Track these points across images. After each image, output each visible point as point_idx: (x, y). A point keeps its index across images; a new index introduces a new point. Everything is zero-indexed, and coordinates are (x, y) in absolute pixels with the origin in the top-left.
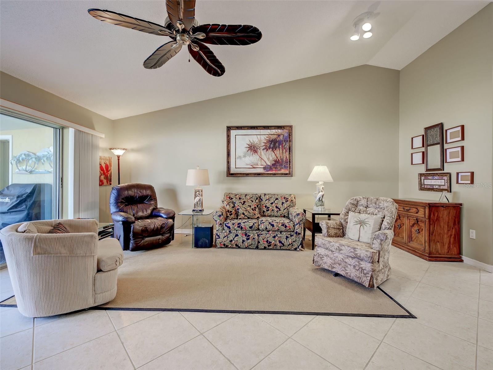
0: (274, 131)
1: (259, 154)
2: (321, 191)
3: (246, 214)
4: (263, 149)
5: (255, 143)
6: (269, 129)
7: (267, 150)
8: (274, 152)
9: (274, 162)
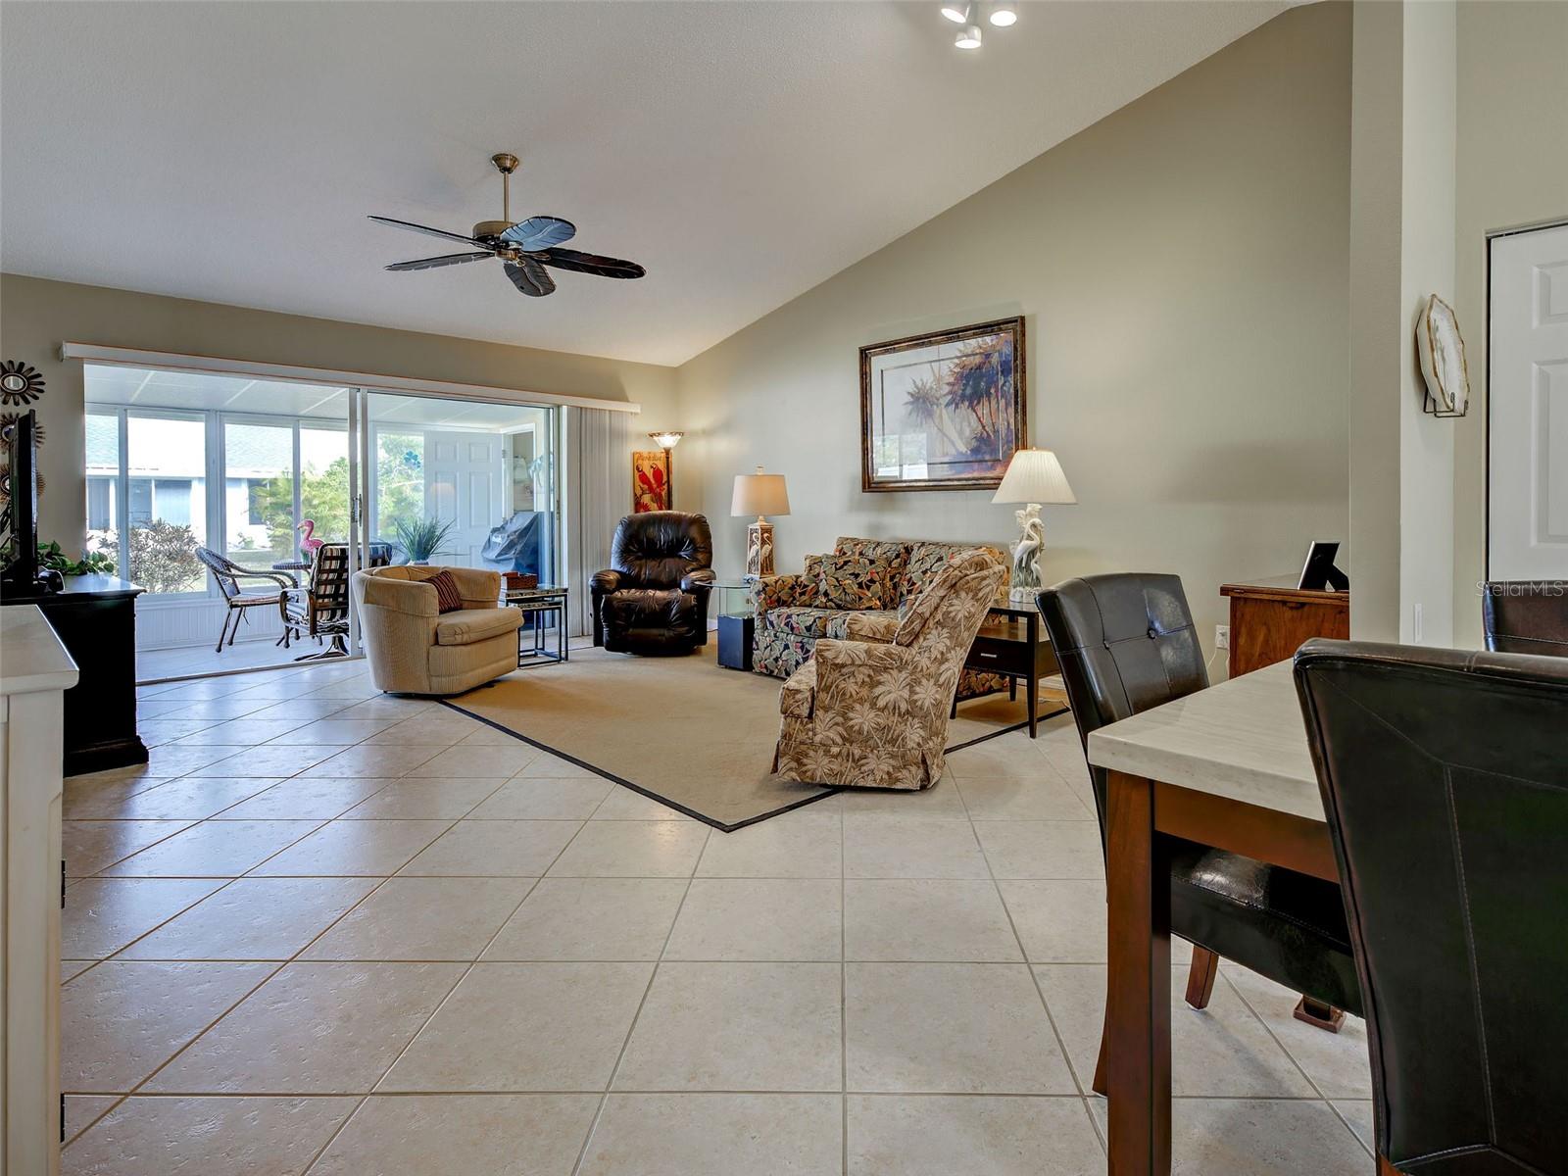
0: (973, 344)
1: (937, 421)
2: (1025, 535)
3: (833, 595)
4: (947, 405)
5: (927, 388)
6: (959, 339)
7: (957, 407)
8: (974, 411)
9: (974, 443)
